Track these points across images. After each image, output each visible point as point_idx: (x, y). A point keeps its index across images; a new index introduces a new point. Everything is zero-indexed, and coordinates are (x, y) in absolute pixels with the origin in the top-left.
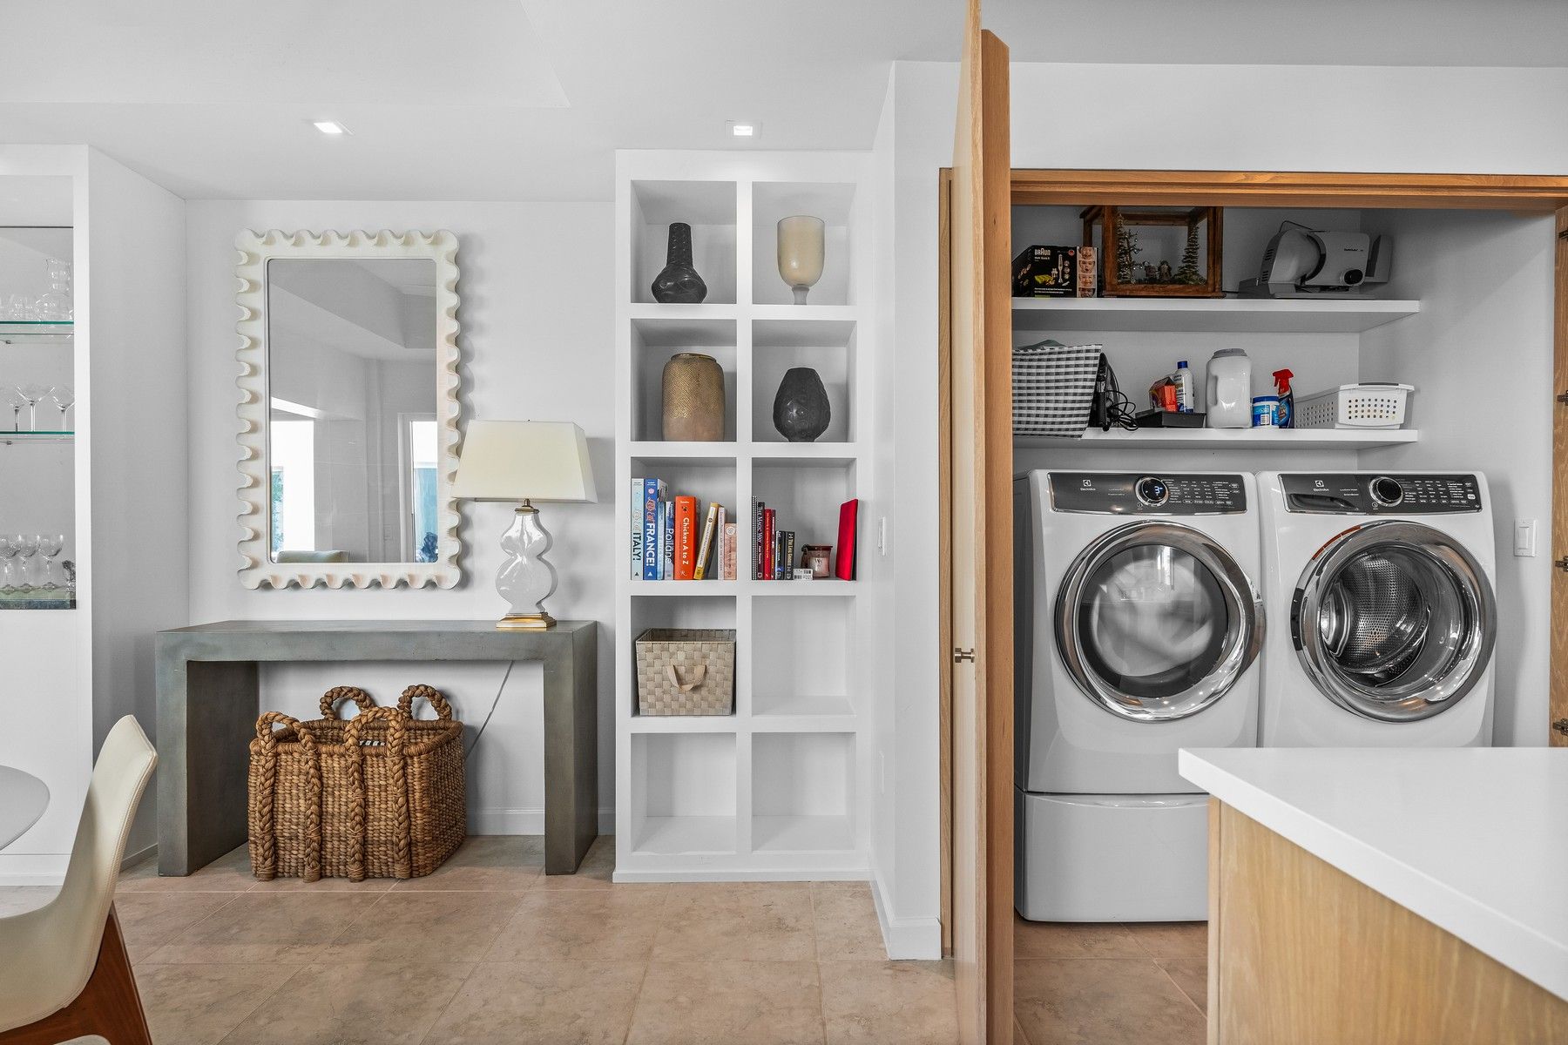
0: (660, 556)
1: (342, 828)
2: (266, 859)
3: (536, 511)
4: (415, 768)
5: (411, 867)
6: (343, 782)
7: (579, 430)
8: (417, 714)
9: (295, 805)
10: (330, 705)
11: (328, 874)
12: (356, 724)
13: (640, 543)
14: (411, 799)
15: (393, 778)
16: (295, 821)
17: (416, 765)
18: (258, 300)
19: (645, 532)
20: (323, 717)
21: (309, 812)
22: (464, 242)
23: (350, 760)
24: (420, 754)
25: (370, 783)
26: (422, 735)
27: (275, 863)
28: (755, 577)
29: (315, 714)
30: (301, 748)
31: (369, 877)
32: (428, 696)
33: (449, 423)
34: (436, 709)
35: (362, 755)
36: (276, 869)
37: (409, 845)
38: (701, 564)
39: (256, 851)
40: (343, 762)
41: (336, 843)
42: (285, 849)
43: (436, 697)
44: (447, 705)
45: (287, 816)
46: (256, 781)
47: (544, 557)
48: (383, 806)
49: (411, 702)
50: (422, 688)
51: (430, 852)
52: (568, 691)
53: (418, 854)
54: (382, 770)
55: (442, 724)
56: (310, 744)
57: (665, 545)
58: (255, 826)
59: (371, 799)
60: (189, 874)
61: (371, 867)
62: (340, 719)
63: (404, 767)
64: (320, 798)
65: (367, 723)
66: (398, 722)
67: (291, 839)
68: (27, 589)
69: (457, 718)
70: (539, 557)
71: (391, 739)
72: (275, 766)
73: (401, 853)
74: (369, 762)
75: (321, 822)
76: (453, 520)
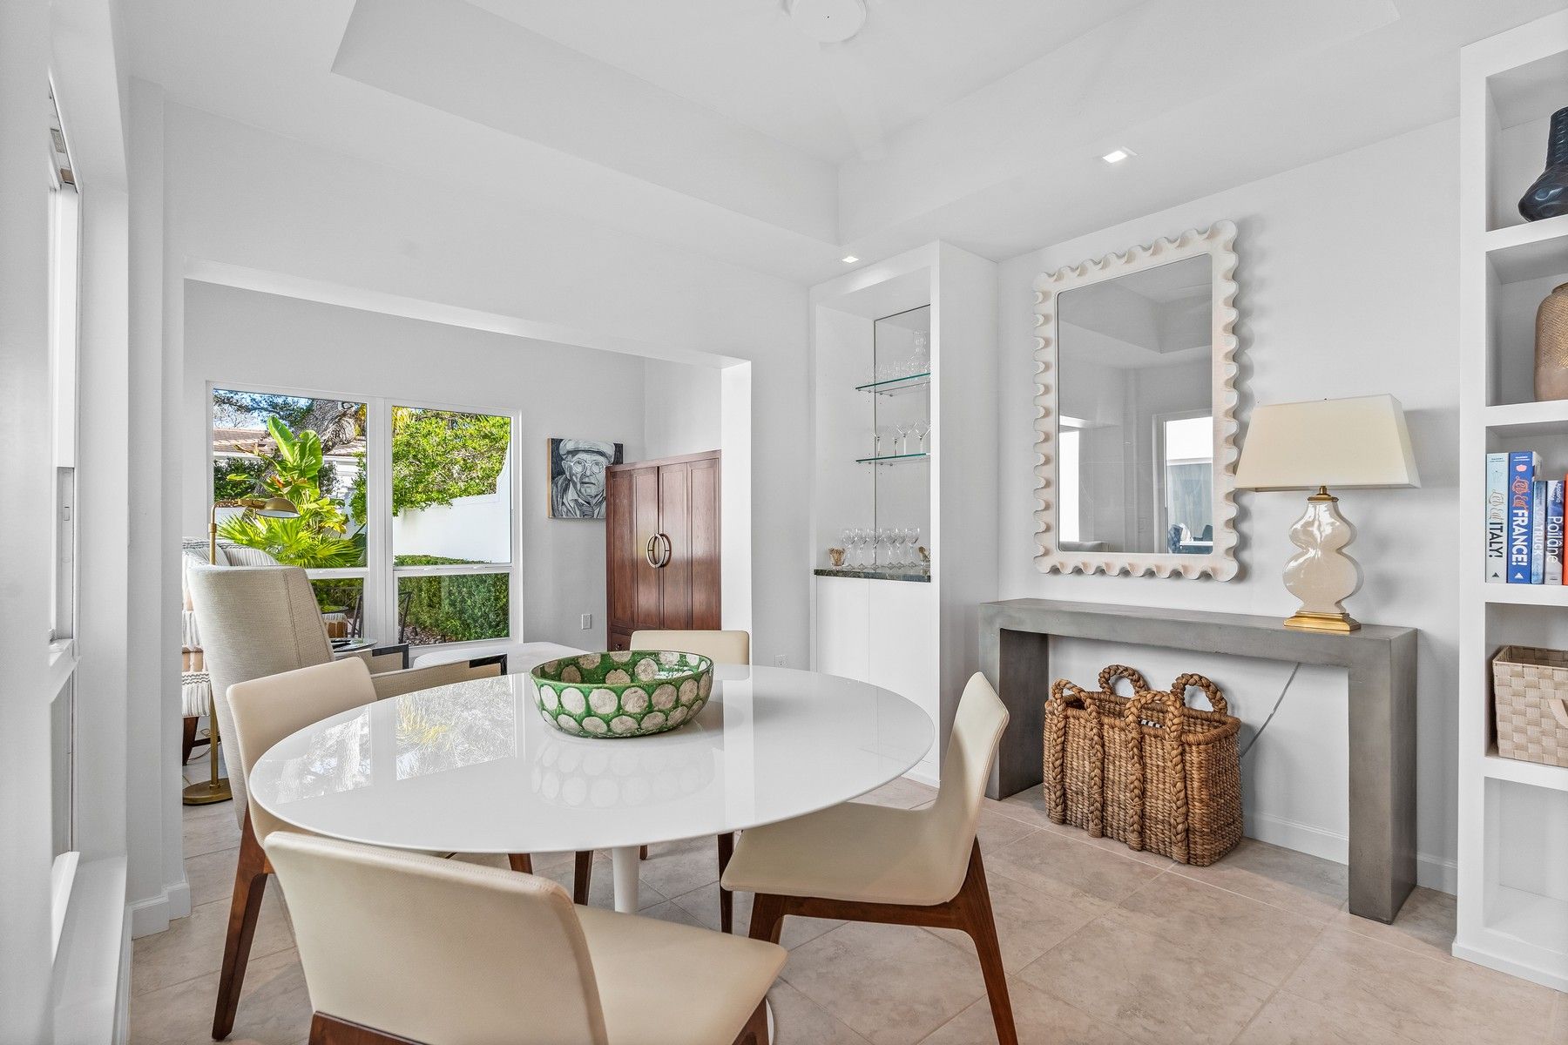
0: (1538, 552)
1: (1122, 796)
2: (1057, 805)
3: (1334, 500)
4: (1194, 757)
5: (1189, 853)
6: (1123, 755)
7: (1396, 402)
8: (1190, 702)
9: (1082, 766)
10: (1107, 681)
11: (1109, 835)
12: (1136, 703)
13: (1502, 535)
14: (1189, 786)
15: (1171, 761)
16: (1081, 778)
17: (1195, 754)
18: (1050, 331)
19: (1510, 521)
20: (1101, 690)
21: (1093, 774)
22: (1243, 226)
23: (1130, 736)
24: (1199, 744)
25: (1148, 761)
26: (1195, 724)
27: (1065, 809)
29: (1094, 686)
30: (1087, 715)
31: (1146, 850)
32: (1203, 686)
33: (1226, 414)
34: (1210, 700)
35: (1141, 733)
36: (1065, 815)
37: (1187, 831)
39: (1050, 796)
40: (1123, 736)
41: (1116, 809)
42: (1072, 802)
43: (1211, 688)
44: (1222, 699)
45: (1074, 773)
46: (1050, 736)
47: (1344, 551)
48: (1161, 786)
49: (1184, 689)
50: (1196, 678)
51: (1208, 844)
52: (1383, 709)
53: (1195, 843)
54: (1160, 752)
55: (1217, 716)
56: (1094, 714)
57: (1546, 539)
58: (1049, 775)
59: (1149, 776)
60: (1000, 799)
61: (1148, 841)
62: (1116, 694)
63: (1183, 754)
64: (1103, 763)
65: (1146, 703)
66: (1176, 708)
67: (1078, 794)
68: (901, 566)
69: (1233, 713)
70: (1339, 550)
71: (1169, 723)
72: (1065, 727)
73: (1179, 837)
74: (1148, 741)
75: (1103, 786)
76: (1231, 511)
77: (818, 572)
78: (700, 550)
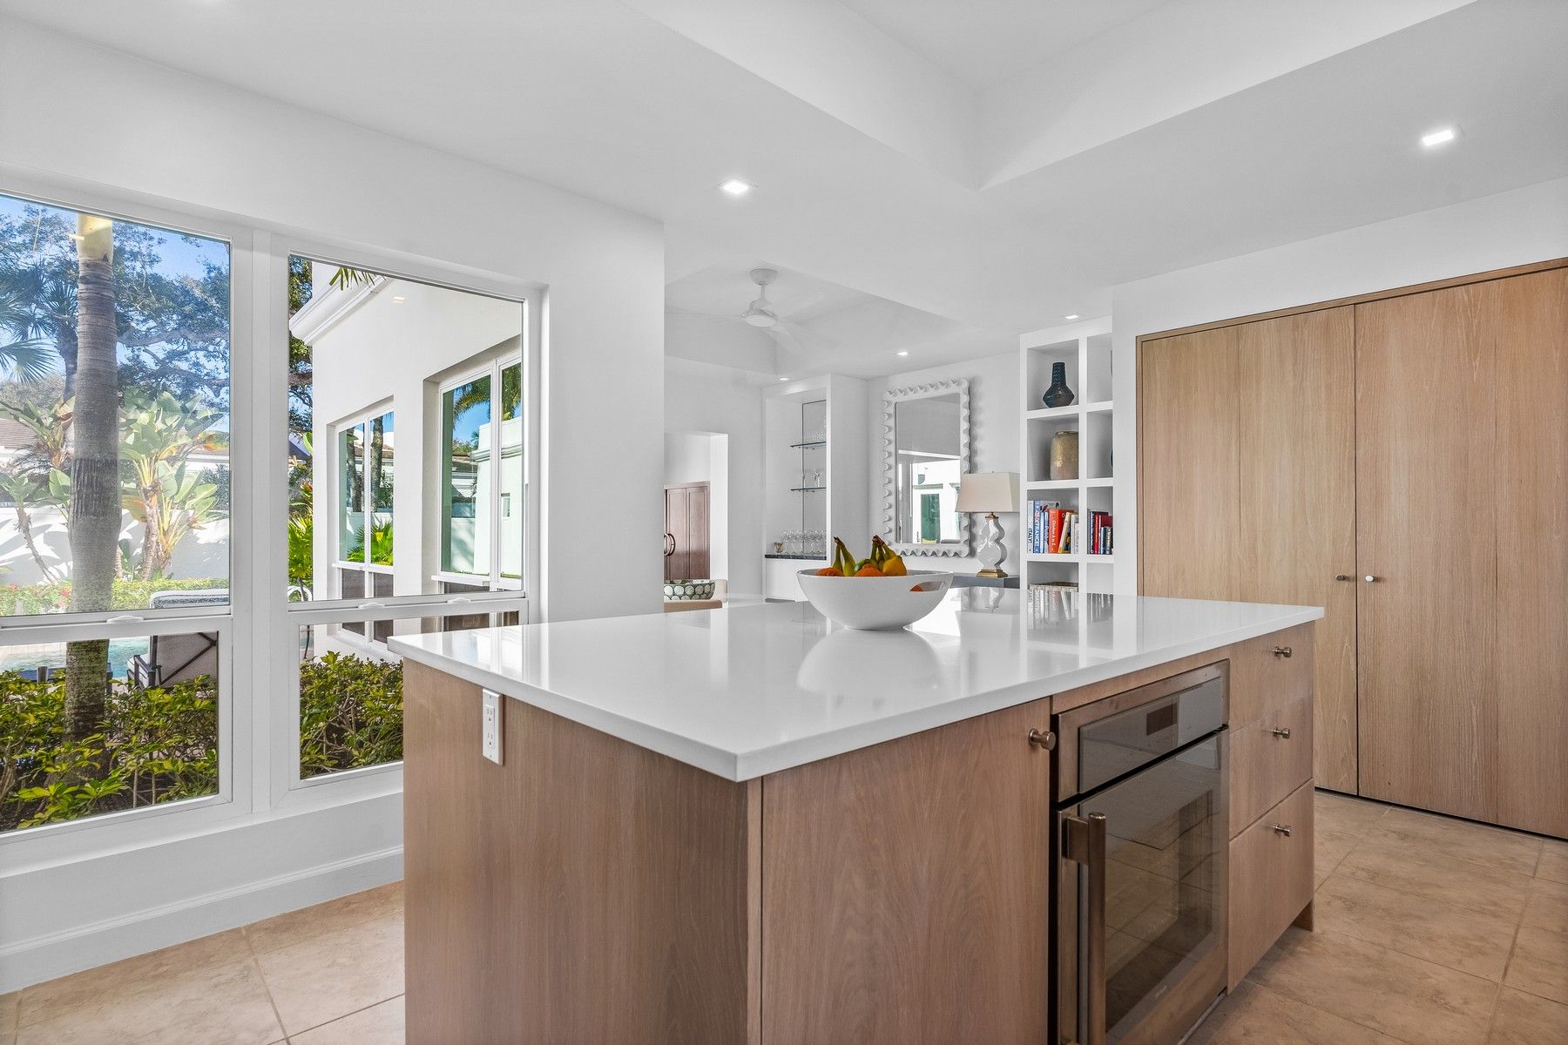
0: (1042, 542)
3: (996, 518)
13: (1032, 534)
18: (892, 422)
19: (1034, 527)
22: (972, 382)
28: (1089, 553)
38: (1062, 545)
47: (1000, 541)
57: (1044, 535)
70: (996, 541)
77: (767, 556)
78: (694, 546)
